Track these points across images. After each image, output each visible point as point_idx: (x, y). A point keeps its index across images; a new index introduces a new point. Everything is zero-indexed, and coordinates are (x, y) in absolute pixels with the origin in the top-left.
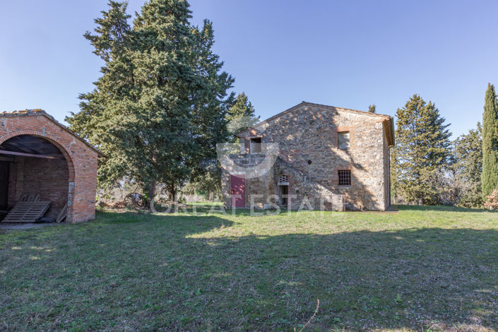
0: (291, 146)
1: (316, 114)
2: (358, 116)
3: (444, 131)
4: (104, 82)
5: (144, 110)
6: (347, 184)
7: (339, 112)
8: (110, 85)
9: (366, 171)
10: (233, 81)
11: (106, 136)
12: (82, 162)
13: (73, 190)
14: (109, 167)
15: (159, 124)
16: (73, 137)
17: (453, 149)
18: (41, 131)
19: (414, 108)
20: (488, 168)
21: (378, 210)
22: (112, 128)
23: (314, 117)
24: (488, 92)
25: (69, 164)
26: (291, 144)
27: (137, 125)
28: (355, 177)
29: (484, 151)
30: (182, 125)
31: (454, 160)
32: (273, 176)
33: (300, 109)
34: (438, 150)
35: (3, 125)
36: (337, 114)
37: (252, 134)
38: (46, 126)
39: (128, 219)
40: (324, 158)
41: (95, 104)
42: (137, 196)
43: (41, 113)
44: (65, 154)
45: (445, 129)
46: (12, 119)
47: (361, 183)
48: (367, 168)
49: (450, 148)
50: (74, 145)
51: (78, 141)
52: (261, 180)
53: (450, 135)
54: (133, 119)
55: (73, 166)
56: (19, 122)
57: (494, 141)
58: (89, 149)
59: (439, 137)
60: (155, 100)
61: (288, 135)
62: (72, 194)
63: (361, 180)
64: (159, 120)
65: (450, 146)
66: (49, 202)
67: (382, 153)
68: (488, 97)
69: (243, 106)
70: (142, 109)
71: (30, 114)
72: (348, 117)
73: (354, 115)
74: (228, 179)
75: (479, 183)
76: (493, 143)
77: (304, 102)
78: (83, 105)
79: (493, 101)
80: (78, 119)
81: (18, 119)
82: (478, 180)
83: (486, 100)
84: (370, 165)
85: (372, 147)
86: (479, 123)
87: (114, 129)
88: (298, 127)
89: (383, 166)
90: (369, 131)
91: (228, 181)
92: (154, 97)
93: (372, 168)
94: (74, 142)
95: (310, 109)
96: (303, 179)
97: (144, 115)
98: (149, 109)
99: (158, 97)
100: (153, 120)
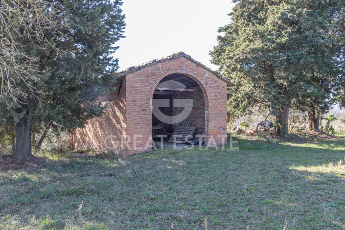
4: (236, 11)
5: (270, 32)
8: (240, 13)
11: (233, 66)
12: (214, 92)
13: (208, 117)
14: (239, 95)
15: (285, 44)
16: (206, 71)
18: (182, 69)
22: (237, 57)
25: (205, 95)
27: (262, 50)
30: (312, 41)
35: (159, 69)
38: (186, 65)
39: (256, 146)
41: (229, 35)
42: (267, 124)
43: (182, 54)
44: (201, 87)
46: (164, 64)
50: (206, 78)
51: (210, 73)
54: (258, 44)
55: (207, 96)
56: (168, 64)
58: (219, 80)
60: (279, 18)
62: (207, 120)
64: (284, 40)
66: (195, 128)
70: (267, 31)
71: (174, 57)
78: (220, 38)
80: (217, 52)
81: (167, 62)
87: (239, 58)
92: (278, 15)
94: (207, 75)
97: (269, 37)
98: (275, 30)
99: (283, 14)
100: (278, 41)
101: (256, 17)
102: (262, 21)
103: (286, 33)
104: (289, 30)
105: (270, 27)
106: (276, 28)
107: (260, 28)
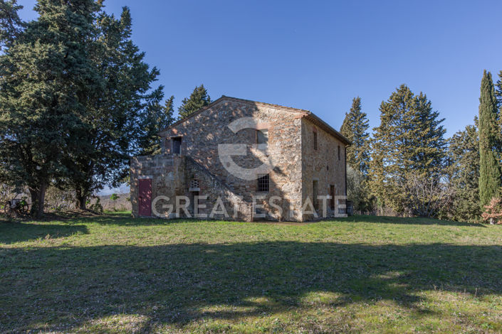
0: (211, 147)
1: (235, 109)
2: (277, 111)
3: (437, 128)
5: (22, 107)
6: (266, 190)
7: (259, 107)
9: (285, 175)
10: (158, 73)
15: (34, 122)
17: (448, 149)
19: (400, 100)
20: (485, 172)
21: (296, 221)
23: (234, 113)
24: (484, 81)
26: (210, 144)
28: (273, 182)
29: (481, 152)
31: (450, 162)
32: (183, 181)
33: (220, 104)
34: (428, 150)
36: (257, 109)
37: (172, 132)
40: (242, 160)
42: (14, 203)
45: (439, 126)
47: (280, 189)
48: (285, 172)
49: (444, 148)
52: (167, 185)
53: (445, 131)
57: (492, 139)
59: (432, 134)
60: (33, 96)
61: (208, 134)
63: (279, 185)
64: (35, 118)
65: (445, 146)
67: (300, 154)
68: (484, 87)
69: (199, 100)
70: (20, 106)
72: (267, 112)
73: (273, 110)
74: (136, 184)
75: (476, 190)
76: (491, 141)
77: (223, 96)
79: (490, 92)
82: (477, 186)
83: (482, 91)
84: (288, 168)
85: (291, 146)
86: (476, 118)
88: (218, 125)
89: (301, 169)
90: (288, 129)
91: (137, 186)
93: (290, 171)
95: (230, 104)
96: (214, 184)
97: (20, 112)
98: (28, 106)
99: (37, 93)
100: (29, 118)
101: (12, 90)
102: (17, 95)
103: (40, 112)
104: (44, 109)
105: (24, 103)
106: (31, 105)
107: (13, 101)
